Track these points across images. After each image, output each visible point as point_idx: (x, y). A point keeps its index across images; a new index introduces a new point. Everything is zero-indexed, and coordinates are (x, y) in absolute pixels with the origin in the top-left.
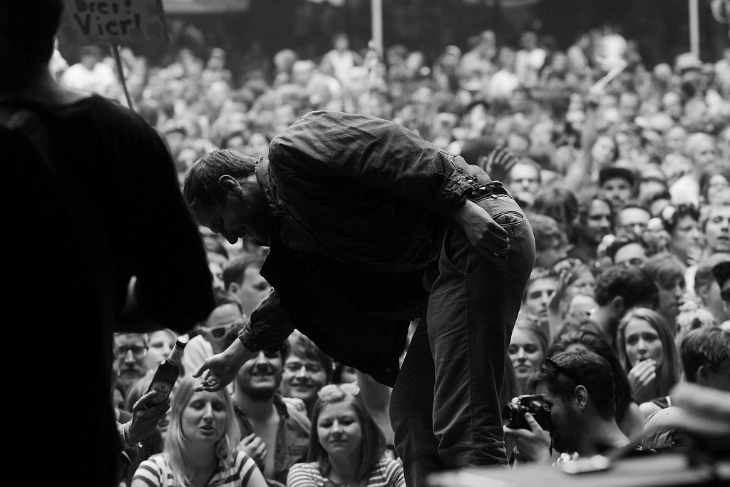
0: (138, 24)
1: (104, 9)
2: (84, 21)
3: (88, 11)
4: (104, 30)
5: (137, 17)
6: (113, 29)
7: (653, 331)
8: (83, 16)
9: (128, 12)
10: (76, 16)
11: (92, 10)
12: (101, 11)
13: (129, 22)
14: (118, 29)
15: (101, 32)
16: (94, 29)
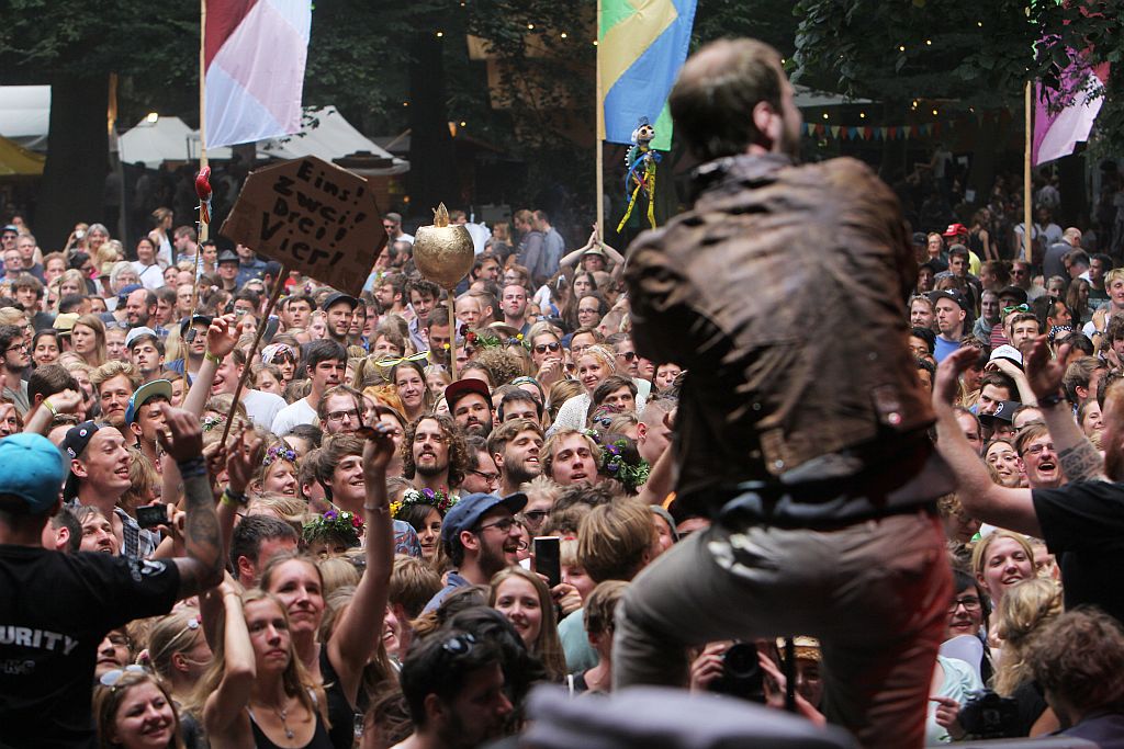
0: (333, 263)
1: (306, 227)
2: (271, 225)
3: (285, 219)
4: (290, 245)
5: (339, 255)
6: (300, 252)
7: (534, 596)
8: (274, 220)
9: (333, 245)
10: (266, 215)
11: (291, 221)
12: (301, 227)
13: (326, 255)
14: (307, 255)
15: (283, 247)
16: (277, 239)
